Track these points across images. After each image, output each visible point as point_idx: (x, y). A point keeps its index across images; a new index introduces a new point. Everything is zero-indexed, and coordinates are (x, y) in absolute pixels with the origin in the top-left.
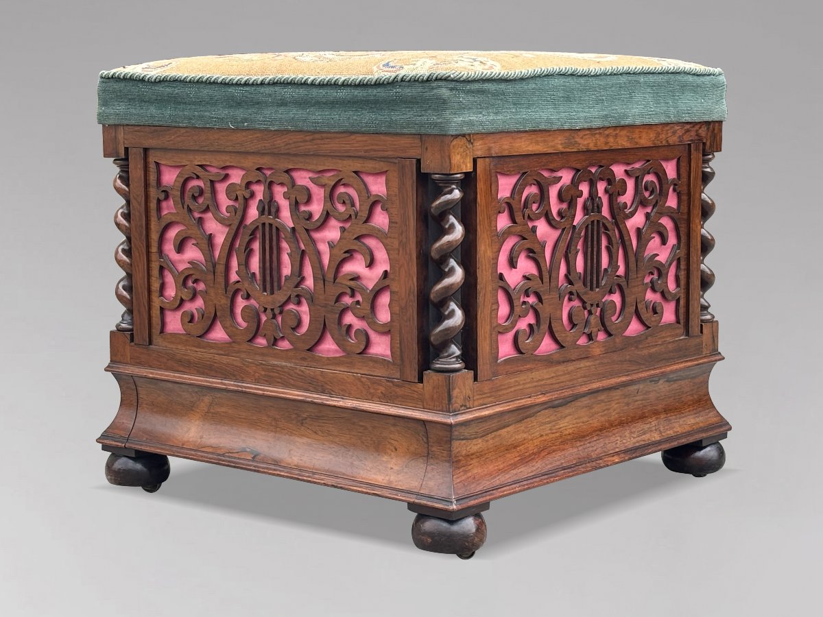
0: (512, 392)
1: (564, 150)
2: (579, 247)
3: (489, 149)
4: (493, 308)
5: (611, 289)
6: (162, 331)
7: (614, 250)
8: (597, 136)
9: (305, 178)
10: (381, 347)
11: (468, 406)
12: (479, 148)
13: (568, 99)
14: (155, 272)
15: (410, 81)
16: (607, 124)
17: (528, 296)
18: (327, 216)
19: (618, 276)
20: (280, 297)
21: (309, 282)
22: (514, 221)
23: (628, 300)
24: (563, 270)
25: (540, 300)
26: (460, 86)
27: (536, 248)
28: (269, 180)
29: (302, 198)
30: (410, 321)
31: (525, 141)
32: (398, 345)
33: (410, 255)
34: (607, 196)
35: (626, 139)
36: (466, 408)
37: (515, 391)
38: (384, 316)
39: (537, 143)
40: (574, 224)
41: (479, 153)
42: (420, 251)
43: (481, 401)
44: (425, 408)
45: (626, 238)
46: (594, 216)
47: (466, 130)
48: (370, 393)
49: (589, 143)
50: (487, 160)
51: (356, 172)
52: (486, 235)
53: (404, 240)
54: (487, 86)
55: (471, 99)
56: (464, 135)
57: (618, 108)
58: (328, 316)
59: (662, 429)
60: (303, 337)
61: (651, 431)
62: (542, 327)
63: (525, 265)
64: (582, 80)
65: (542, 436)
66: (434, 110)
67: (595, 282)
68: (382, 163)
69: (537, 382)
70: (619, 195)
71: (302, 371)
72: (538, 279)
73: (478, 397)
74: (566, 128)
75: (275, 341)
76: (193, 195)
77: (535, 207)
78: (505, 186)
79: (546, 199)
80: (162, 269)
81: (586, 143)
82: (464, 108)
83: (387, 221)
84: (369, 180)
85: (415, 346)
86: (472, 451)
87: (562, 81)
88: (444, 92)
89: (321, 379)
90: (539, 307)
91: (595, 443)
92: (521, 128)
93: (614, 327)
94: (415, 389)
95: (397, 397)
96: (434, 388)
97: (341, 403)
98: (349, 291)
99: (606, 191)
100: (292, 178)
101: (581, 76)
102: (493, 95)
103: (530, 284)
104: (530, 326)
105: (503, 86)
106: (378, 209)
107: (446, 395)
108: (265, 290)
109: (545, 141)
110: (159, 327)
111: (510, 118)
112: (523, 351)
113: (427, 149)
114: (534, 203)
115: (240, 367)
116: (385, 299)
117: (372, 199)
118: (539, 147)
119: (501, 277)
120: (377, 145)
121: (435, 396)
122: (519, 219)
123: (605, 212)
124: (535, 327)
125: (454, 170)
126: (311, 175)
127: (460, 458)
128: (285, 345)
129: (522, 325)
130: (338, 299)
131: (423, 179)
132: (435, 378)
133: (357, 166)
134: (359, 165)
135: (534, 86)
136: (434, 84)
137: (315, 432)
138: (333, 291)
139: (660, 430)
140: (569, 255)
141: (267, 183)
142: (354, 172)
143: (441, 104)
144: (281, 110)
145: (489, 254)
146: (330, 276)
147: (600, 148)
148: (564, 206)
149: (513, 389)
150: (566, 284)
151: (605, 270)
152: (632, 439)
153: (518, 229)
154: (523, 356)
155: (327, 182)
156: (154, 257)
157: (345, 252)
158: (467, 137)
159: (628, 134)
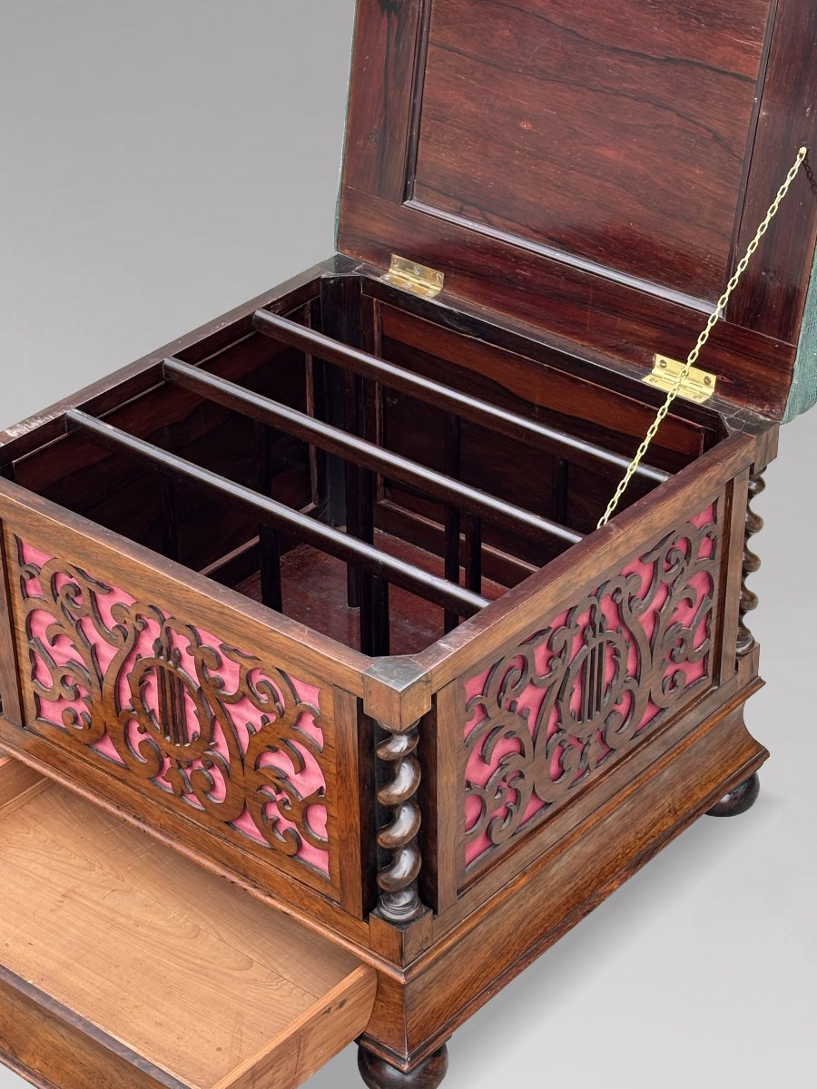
6: (39, 714)
14: (24, 653)
28: (166, 625)
30: (352, 856)
32: (338, 871)
33: (351, 791)
46: (594, 643)
48: (304, 905)
53: (343, 773)
58: (248, 799)
60: (218, 806)
75: (183, 793)
76: (67, 594)
80: (32, 653)
85: (359, 885)
96: (382, 935)
108: (167, 733)
110: (35, 712)
121: (384, 944)
130: (261, 788)
132: (384, 926)
146: (250, 761)
156: (22, 636)
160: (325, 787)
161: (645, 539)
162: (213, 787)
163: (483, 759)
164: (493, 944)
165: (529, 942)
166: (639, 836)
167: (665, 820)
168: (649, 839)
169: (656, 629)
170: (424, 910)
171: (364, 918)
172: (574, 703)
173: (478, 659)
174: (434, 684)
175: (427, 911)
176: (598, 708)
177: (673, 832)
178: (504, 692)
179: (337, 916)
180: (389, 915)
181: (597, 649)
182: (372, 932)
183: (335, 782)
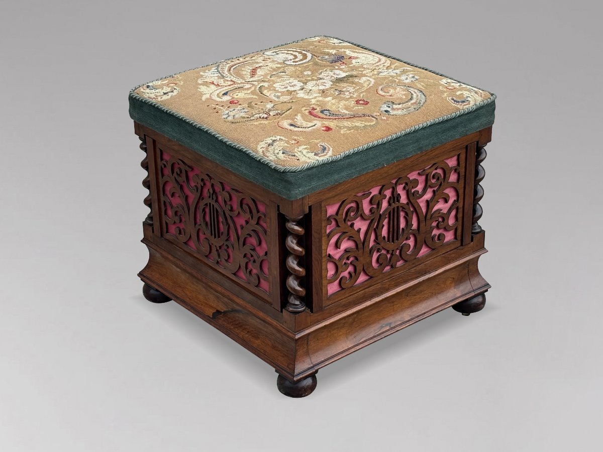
163: (337, 245)
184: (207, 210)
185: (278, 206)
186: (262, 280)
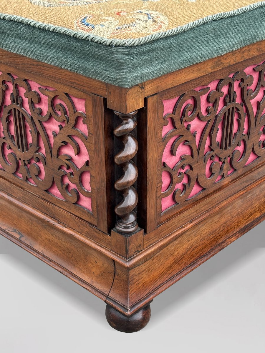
0: (170, 230)
1: (212, 71)
2: (220, 127)
3: (158, 87)
4: (158, 186)
5: (238, 144)
7: (241, 121)
8: (236, 55)
9: (37, 87)
10: (86, 203)
11: (139, 250)
12: (149, 89)
13: (217, 37)
15: (97, 42)
16: (244, 45)
17: (183, 169)
18: (50, 117)
19: (243, 135)
20: (28, 155)
21: (43, 151)
22: (175, 127)
23: (248, 147)
24: (207, 143)
25: (191, 168)
26: (134, 51)
27: (190, 138)
28: (15, 83)
29: (35, 100)
30: (102, 197)
31: (184, 74)
32: (96, 208)
34: (239, 89)
35: (256, 50)
36: (138, 251)
37: (172, 228)
38: (87, 187)
39: (193, 72)
40: (217, 114)
41: (149, 93)
42: (108, 157)
43: (149, 244)
44: (112, 251)
45: (250, 111)
46: (230, 106)
47: (138, 81)
48: (81, 229)
49: (230, 61)
50: (155, 96)
51: (67, 94)
52: (153, 145)
53: (97, 148)
54: (156, 45)
55: (143, 58)
56: (137, 85)
57: (252, 33)
58: (55, 176)
59: (262, 208)
61: (255, 212)
62: (191, 184)
63: (182, 150)
64: (228, 21)
65: (189, 241)
66: (115, 68)
67: (228, 144)
68: (82, 93)
69: (186, 217)
70: (248, 86)
71: (42, 202)
72: (191, 157)
73: (147, 242)
74: (215, 56)
75: (27, 179)
77: (189, 113)
78: (168, 106)
79: (198, 107)
81: (228, 61)
82: (137, 66)
83: (87, 130)
84: (75, 100)
85: (106, 213)
86: (142, 270)
87: (213, 25)
88: (121, 57)
89: (53, 210)
90: (190, 173)
91: (222, 232)
92: (182, 67)
93: (238, 165)
94: (106, 237)
95: (96, 238)
96: (117, 241)
97: (64, 229)
98: (66, 166)
99: (240, 86)
100: (29, 85)
101: (228, 18)
102: (161, 50)
103: (184, 162)
104: (184, 186)
105: (169, 41)
106: (81, 121)
107: (125, 248)
109: (199, 70)
111: (174, 63)
112: (178, 202)
113: (110, 92)
114: (189, 111)
115: (9, 187)
116: (87, 178)
117: (77, 114)
118: (195, 74)
119: (164, 164)
120: (78, 81)
121: (118, 246)
122: (178, 124)
123: (238, 100)
124: (187, 186)
125: (129, 111)
126: (39, 86)
127: (134, 277)
128: (32, 183)
129: (179, 186)
130: (60, 168)
131: (108, 112)
133: (67, 90)
134: (68, 90)
135: (193, 35)
136: (115, 50)
137: (52, 235)
138: (57, 163)
139: (261, 210)
140: (212, 134)
141: (14, 84)
142: (65, 93)
143: (119, 66)
144: (18, 41)
145: (156, 156)
146: (55, 152)
147: (237, 62)
148: (211, 105)
149: (170, 228)
150: (209, 152)
151: (235, 134)
152: (244, 221)
153: (177, 131)
154: (179, 205)
155: (49, 95)
157: (62, 142)
158: (140, 85)
159: (257, 47)
160: (89, 161)
161: (257, 54)
162: (40, 173)
164: (174, 257)
165: (192, 259)
166: (245, 219)
167: (256, 213)
168: (249, 221)
169: (258, 112)
170: (139, 229)
171: (108, 232)
172: (218, 137)
173: (170, 86)
174: (146, 91)
175: (141, 230)
176: (230, 145)
177: (260, 220)
178: (184, 116)
179: (96, 234)
180: (121, 229)
181: (231, 109)
182: (112, 240)
183: (93, 155)
184: (12, 119)
185: (105, 100)
186: (81, 195)
